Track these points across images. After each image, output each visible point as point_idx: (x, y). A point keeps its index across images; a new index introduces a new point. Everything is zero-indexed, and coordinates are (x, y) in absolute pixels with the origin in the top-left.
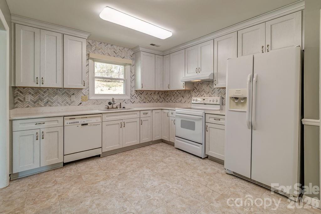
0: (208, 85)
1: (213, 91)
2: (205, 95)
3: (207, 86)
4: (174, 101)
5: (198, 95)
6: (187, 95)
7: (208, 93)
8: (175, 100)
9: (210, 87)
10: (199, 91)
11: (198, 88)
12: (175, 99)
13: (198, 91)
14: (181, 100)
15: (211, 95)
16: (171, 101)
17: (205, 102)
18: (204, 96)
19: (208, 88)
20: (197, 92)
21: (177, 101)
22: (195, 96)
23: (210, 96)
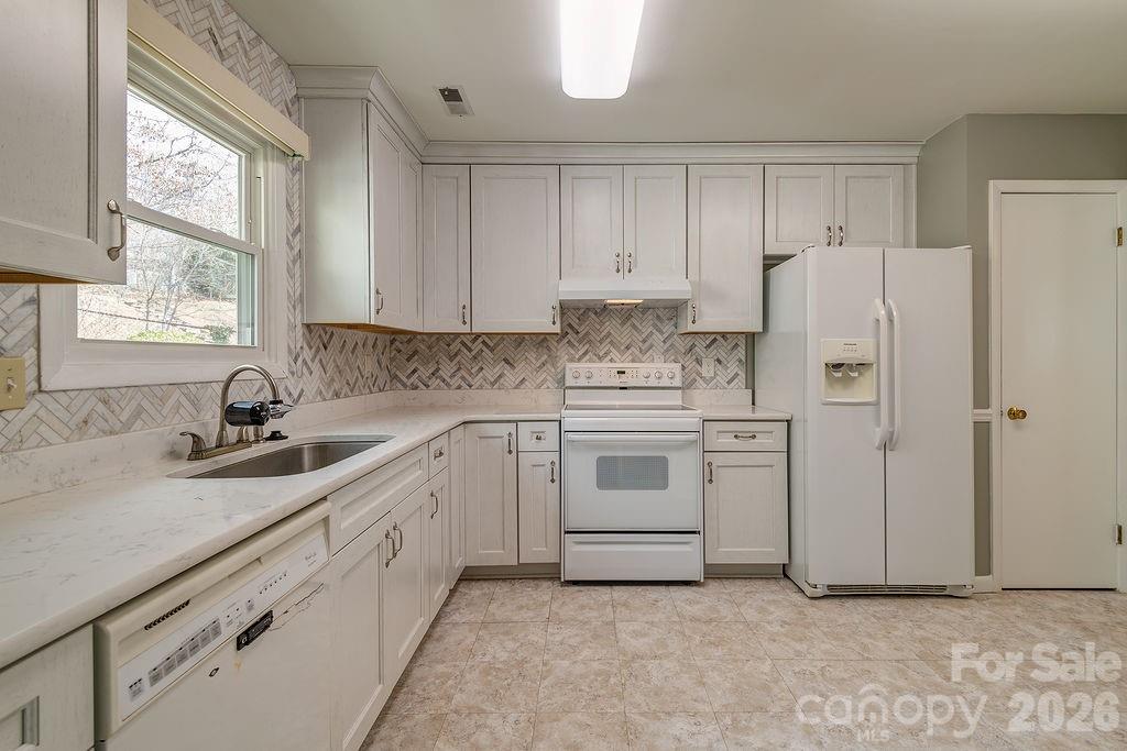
0: (628, 319)
1: (644, 341)
2: (614, 354)
3: (623, 324)
4: (456, 381)
5: (585, 353)
6: (532, 356)
7: (628, 348)
8: (463, 378)
9: (634, 326)
10: (590, 342)
11: (583, 330)
12: (463, 372)
13: (583, 340)
14: (500, 377)
15: (640, 355)
16: (435, 382)
17: (627, 380)
18: (611, 360)
19: (627, 328)
20: (580, 342)
21: (477, 381)
22: (572, 360)
23: (633, 361)
